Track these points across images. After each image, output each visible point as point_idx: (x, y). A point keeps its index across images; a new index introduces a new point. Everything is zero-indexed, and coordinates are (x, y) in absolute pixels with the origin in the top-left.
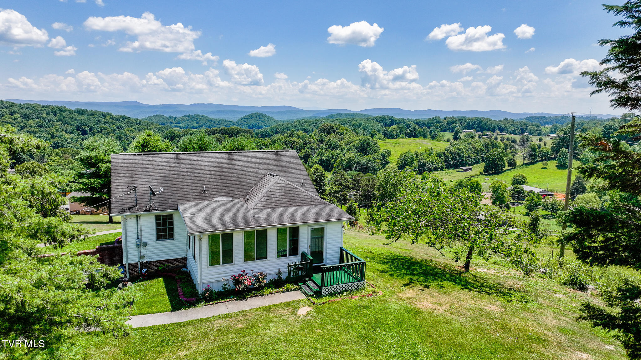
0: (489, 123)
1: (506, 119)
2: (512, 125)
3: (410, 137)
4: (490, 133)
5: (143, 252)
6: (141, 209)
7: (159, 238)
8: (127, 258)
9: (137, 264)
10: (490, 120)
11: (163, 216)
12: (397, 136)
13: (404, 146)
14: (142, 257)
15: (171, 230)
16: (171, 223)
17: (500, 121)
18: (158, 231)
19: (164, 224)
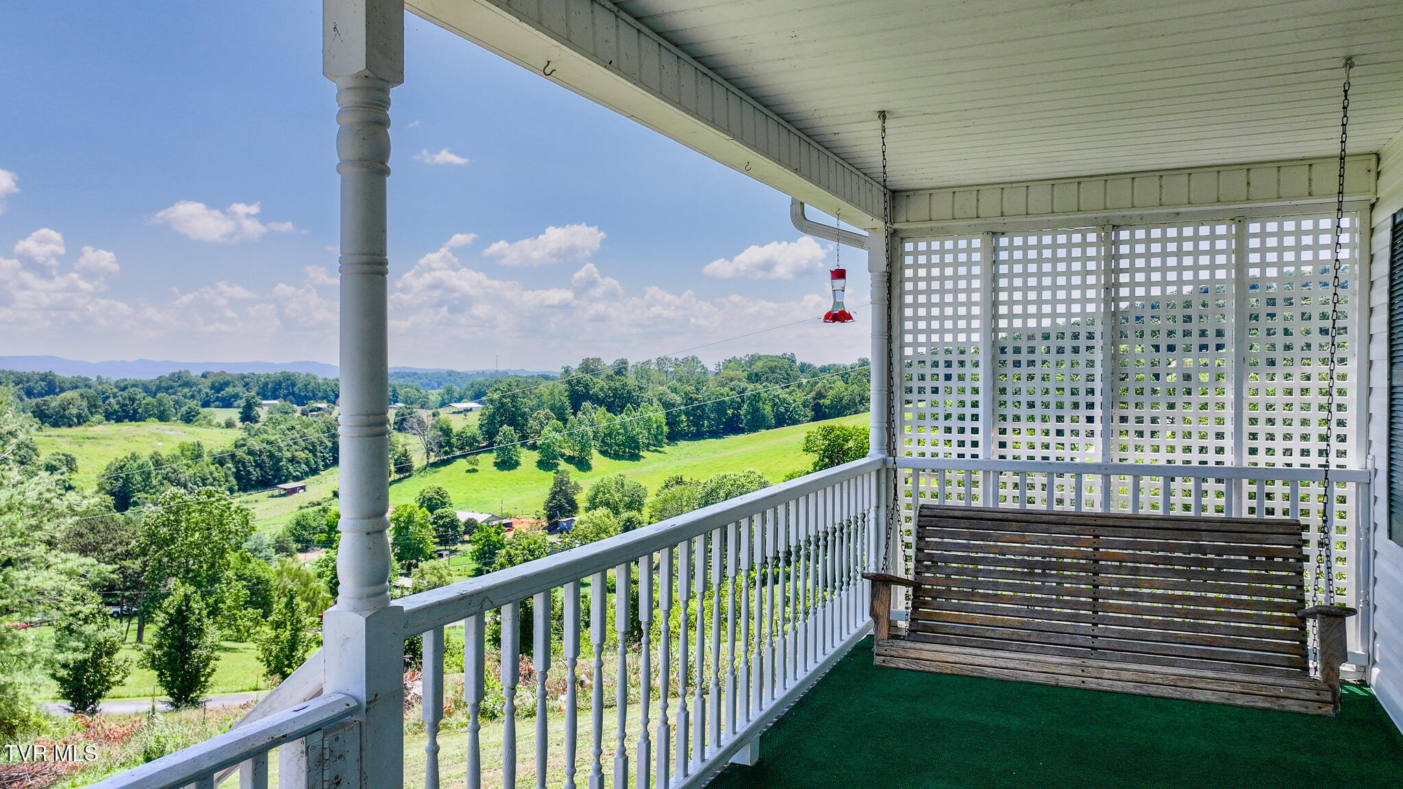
3: (119, 420)
12: (81, 420)
13: (109, 442)
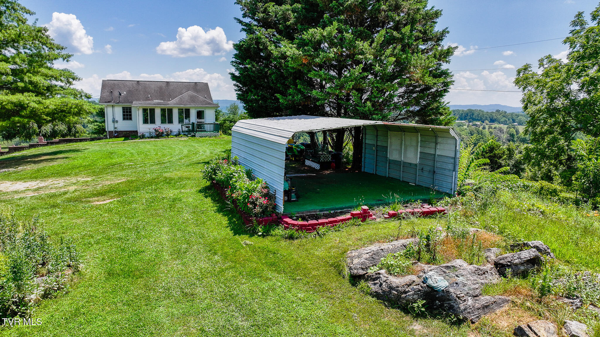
0: (481, 114)
1: (498, 111)
2: (504, 116)
4: (479, 123)
5: (116, 125)
6: (114, 102)
7: (124, 119)
8: (108, 128)
9: (113, 131)
10: (483, 112)
11: (126, 107)
14: (115, 128)
15: (131, 115)
16: (130, 112)
17: (492, 112)
18: (124, 115)
19: (127, 112)
